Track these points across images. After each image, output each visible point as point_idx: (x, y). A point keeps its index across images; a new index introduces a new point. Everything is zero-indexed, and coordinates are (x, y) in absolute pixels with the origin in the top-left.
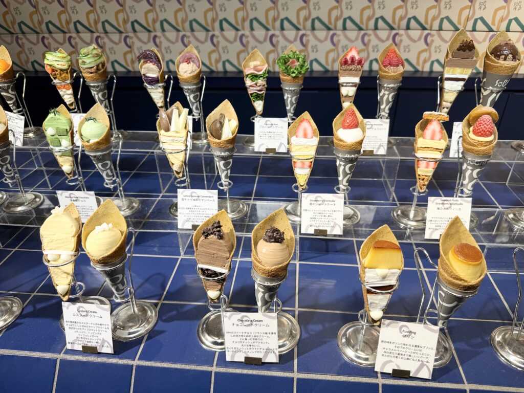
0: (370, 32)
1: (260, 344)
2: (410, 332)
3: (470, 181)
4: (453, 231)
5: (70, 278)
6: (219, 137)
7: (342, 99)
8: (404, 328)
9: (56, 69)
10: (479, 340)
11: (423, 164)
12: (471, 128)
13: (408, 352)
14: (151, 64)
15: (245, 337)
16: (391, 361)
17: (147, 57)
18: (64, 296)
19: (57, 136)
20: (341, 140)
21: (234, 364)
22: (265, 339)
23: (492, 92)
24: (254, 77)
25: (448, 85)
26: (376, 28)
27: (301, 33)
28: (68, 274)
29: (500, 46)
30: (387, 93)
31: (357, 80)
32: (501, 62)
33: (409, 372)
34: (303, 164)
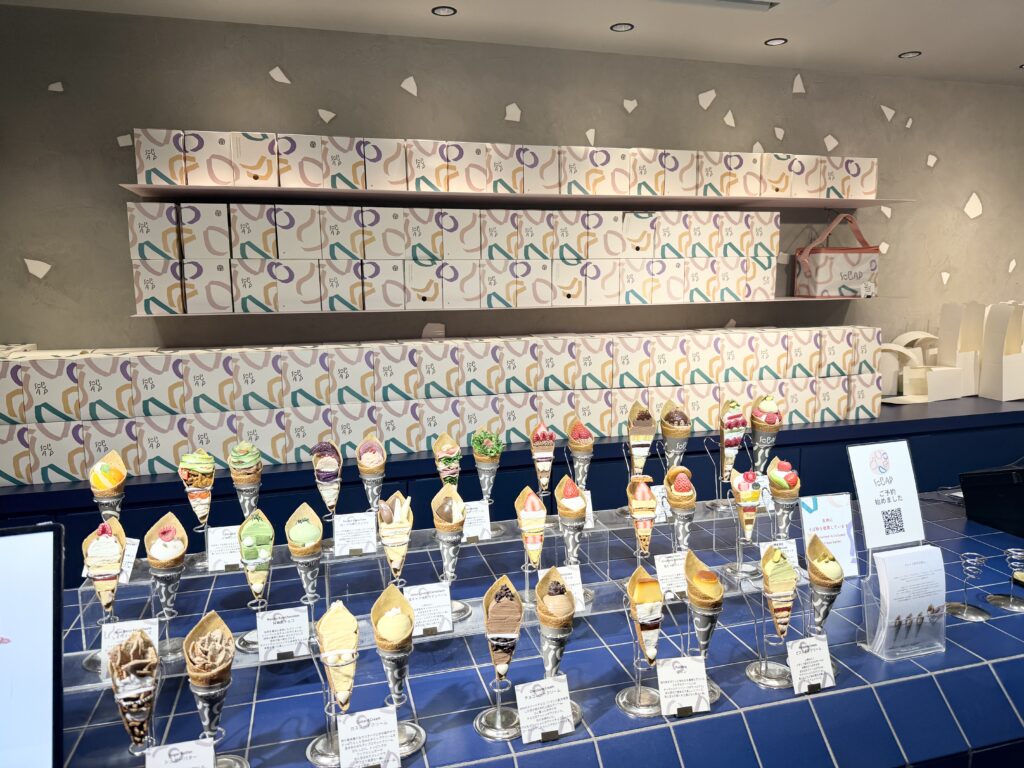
0: (501, 396)
1: (554, 715)
2: (682, 667)
3: (684, 536)
4: (690, 563)
5: (351, 681)
6: (450, 520)
7: (539, 475)
8: (677, 665)
9: (196, 473)
10: (737, 678)
11: (641, 524)
12: (673, 487)
13: (685, 686)
14: (329, 457)
15: (538, 709)
16: (673, 702)
17: (323, 450)
18: (343, 705)
19: (255, 546)
20: (567, 509)
21: (532, 744)
22: (559, 707)
23: (676, 455)
24: (448, 460)
25: (635, 452)
26: (509, 391)
27: (412, 403)
28: (348, 676)
29: (671, 413)
30: (581, 464)
31: (550, 454)
32: (676, 427)
33: (690, 708)
34: (534, 538)
